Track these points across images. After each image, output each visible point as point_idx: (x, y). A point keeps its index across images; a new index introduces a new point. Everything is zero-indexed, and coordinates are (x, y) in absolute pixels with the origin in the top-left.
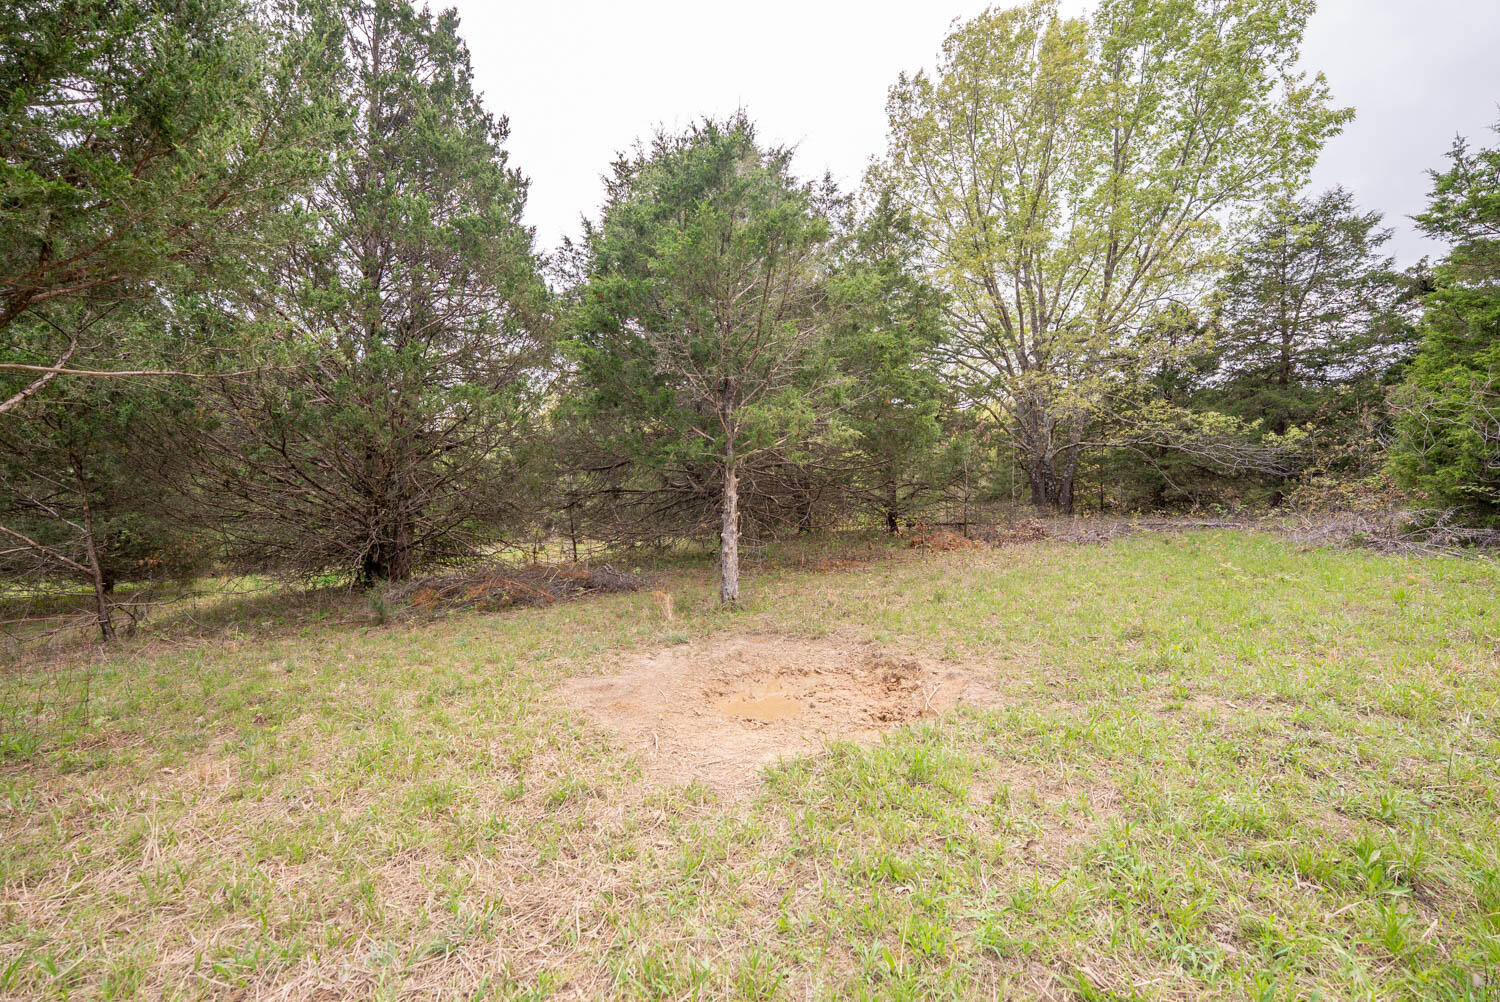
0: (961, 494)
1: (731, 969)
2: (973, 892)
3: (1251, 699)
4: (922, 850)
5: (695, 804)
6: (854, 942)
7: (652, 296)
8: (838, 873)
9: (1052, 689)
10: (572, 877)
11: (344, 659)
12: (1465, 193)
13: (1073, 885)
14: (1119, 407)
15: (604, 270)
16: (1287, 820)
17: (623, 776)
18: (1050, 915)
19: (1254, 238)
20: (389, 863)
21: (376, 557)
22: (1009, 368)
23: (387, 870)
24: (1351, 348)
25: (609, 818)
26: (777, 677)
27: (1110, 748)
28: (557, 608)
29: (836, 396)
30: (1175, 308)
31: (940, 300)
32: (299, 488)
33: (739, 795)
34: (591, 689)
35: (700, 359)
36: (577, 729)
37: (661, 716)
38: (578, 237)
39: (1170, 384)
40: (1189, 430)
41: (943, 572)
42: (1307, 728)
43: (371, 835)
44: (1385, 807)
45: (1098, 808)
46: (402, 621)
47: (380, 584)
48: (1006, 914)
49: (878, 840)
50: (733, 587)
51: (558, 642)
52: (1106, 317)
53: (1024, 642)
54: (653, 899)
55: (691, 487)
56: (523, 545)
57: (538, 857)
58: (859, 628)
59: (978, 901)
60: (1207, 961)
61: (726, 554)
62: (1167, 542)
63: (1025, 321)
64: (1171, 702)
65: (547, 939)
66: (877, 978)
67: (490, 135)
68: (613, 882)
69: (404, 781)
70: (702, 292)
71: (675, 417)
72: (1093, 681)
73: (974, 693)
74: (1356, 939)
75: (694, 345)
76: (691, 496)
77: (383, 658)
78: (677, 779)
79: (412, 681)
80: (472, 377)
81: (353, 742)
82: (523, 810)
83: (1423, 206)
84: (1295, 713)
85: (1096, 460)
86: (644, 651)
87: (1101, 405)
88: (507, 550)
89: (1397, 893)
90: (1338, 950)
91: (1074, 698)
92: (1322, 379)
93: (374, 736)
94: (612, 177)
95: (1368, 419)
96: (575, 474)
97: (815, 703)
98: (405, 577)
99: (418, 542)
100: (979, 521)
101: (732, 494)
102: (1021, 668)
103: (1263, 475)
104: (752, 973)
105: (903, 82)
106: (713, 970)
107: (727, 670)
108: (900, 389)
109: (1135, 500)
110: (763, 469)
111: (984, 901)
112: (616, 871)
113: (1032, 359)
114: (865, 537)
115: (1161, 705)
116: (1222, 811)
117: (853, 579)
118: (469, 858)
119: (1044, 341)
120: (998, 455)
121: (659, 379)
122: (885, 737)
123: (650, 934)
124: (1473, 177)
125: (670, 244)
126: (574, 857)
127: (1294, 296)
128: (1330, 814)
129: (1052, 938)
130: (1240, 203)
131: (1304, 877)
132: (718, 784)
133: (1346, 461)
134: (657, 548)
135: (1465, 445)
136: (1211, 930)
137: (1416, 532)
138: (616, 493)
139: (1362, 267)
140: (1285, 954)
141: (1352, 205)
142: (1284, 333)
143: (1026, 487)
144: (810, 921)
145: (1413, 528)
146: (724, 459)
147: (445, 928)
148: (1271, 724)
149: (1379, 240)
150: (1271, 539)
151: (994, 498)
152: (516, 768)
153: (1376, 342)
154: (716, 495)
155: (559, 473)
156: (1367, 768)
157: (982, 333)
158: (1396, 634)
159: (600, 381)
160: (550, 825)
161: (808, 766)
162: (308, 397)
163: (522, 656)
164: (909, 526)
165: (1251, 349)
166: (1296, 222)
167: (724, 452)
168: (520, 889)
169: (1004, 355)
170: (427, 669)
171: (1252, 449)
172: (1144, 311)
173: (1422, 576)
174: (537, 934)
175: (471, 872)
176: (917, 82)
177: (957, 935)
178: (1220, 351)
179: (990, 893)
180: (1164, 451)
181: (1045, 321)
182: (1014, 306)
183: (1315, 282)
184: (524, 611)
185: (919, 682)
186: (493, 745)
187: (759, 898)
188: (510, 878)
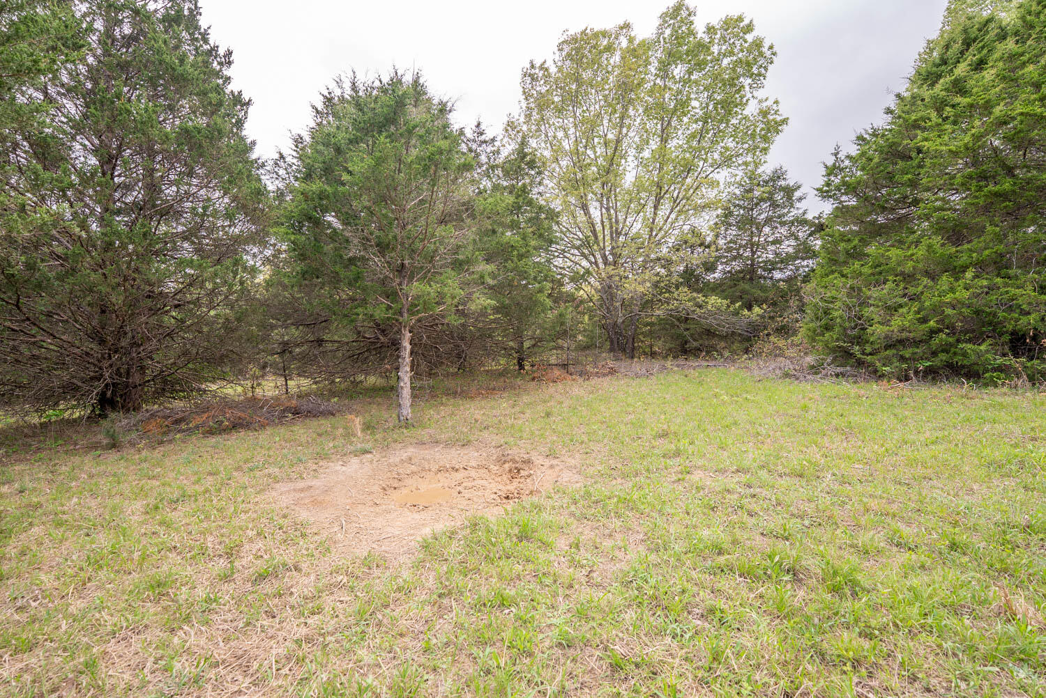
0: (566, 345)
1: (388, 681)
2: (553, 607)
3: (723, 471)
4: (523, 584)
5: (370, 568)
6: (474, 650)
7: (346, 198)
8: (467, 606)
9: (612, 472)
10: (271, 632)
11: (77, 479)
12: (839, 177)
13: (614, 596)
14: (661, 292)
15: (308, 177)
16: (735, 542)
17: (316, 553)
18: (598, 616)
19: (737, 191)
20: (113, 640)
21: (109, 393)
22: (596, 263)
23: (112, 647)
24: (785, 260)
25: (303, 585)
26: (437, 473)
27: (642, 507)
28: (269, 430)
29: (482, 277)
30: (693, 231)
31: (553, 216)
32: (34, 336)
33: (402, 559)
34: (294, 490)
35: (383, 247)
36: (281, 521)
37: (348, 507)
38: (288, 149)
39: (690, 278)
40: (700, 307)
41: (551, 397)
42: (750, 487)
43: (97, 620)
44: (785, 530)
45: (632, 545)
46: (133, 444)
47: (113, 415)
48: (573, 619)
49: (496, 580)
50: (407, 411)
51: (269, 456)
52: (654, 233)
53: (598, 442)
54: (334, 640)
55: (378, 339)
56: (242, 382)
57: (245, 620)
58: (495, 438)
59: (555, 613)
60: (685, 633)
61: (402, 388)
62: (686, 376)
63: (606, 233)
64: (680, 476)
65: (248, 680)
66: (488, 672)
67: (216, 63)
68: (304, 631)
69: (130, 573)
70: (383, 199)
71: (364, 290)
72: (637, 466)
73: (566, 476)
74: (764, 608)
75: (378, 237)
76: (379, 345)
77: (114, 475)
78: (358, 552)
79: (141, 492)
80: (199, 250)
81: (83, 547)
82: (234, 586)
83: (820, 182)
84: (744, 478)
85: (647, 324)
86: (338, 460)
87: (650, 290)
88: (228, 386)
89: (786, 578)
90: (754, 615)
91: (625, 476)
92: (771, 278)
93: (104, 540)
94: (320, 106)
95: (793, 303)
96: (286, 328)
97: (462, 490)
98: (137, 409)
99: (149, 381)
100: (577, 362)
101: (406, 345)
102: (595, 459)
103: (740, 335)
104: (402, 681)
105: (533, 66)
106: (375, 683)
107: (401, 471)
108: (523, 275)
109: (670, 349)
110: (432, 326)
111: (559, 612)
112: (306, 623)
113: (610, 258)
114: (502, 374)
115: (675, 478)
116: (701, 540)
117: (492, 403)
118: (185, 628)
119: (618, 247)
120: (590, 319)
121: (352, 261)
122: (506, 510)
123: (330, 665)
124: (843, 169)
125: (359, 162)
126: (274, 617)
127: (757, 228)
128: (759, 538)
129: (599, 631)
130: (729, 170)
131: (740, 576)
132: (388, 553)
133: (783, 327)
134: (352, 382)
135: (838, 320)
136: (689, 613)
137: (815, 369)
138: (320, 342)
139: (792, 214)
140: (727, 622)
141: (787, 177)
142: (752, 250)
143: (606, 340)
144: (445, 640)
145: (813, 367)
146: (401, 319)
147: (161, 685)
148: (732, 486)
149: (800, 199)
150: (743, 373)
151: (587, 347)
152: (229, 555)
153: (798, 258)
154: (396, 345)
155: (273, 327)
156: (779, 508)
157: (580, 240)
158: (801, 429)
159: (304, 259)
160: (255, 595)
161: (452, 535)
162: (43, 261)
163: (238, 469)
164: (532, 366)
165: (735, 258)
166: (759, 185)
167: (401, 314)
168: (228, 646)
169: (593, 255)
170: (156, 483)
171: (734, 319)
172: (676, 232)
173: (816, 395)
174: (240, 678)
175: (186, 638)
176: (541, 68)
177: (541, 636)
178: (718, 258)
179: (563, 607)
180: (687, 319)
181: (618, 234)
182: (599, 222)
183: (768, 221)
184: (242, 433)
185: (532, 472)
186: (210, 539)
187: (411, 629)
188: (219, 639)
